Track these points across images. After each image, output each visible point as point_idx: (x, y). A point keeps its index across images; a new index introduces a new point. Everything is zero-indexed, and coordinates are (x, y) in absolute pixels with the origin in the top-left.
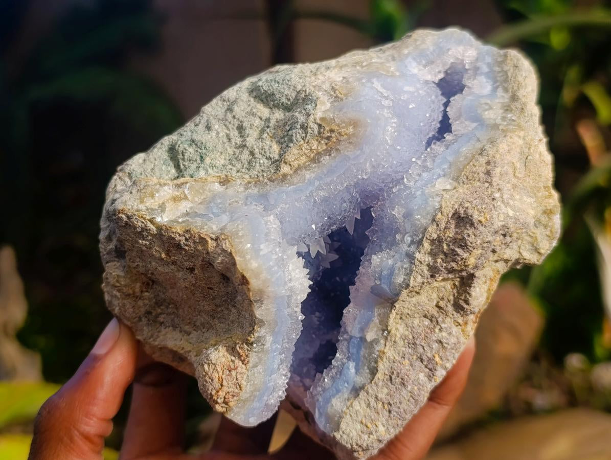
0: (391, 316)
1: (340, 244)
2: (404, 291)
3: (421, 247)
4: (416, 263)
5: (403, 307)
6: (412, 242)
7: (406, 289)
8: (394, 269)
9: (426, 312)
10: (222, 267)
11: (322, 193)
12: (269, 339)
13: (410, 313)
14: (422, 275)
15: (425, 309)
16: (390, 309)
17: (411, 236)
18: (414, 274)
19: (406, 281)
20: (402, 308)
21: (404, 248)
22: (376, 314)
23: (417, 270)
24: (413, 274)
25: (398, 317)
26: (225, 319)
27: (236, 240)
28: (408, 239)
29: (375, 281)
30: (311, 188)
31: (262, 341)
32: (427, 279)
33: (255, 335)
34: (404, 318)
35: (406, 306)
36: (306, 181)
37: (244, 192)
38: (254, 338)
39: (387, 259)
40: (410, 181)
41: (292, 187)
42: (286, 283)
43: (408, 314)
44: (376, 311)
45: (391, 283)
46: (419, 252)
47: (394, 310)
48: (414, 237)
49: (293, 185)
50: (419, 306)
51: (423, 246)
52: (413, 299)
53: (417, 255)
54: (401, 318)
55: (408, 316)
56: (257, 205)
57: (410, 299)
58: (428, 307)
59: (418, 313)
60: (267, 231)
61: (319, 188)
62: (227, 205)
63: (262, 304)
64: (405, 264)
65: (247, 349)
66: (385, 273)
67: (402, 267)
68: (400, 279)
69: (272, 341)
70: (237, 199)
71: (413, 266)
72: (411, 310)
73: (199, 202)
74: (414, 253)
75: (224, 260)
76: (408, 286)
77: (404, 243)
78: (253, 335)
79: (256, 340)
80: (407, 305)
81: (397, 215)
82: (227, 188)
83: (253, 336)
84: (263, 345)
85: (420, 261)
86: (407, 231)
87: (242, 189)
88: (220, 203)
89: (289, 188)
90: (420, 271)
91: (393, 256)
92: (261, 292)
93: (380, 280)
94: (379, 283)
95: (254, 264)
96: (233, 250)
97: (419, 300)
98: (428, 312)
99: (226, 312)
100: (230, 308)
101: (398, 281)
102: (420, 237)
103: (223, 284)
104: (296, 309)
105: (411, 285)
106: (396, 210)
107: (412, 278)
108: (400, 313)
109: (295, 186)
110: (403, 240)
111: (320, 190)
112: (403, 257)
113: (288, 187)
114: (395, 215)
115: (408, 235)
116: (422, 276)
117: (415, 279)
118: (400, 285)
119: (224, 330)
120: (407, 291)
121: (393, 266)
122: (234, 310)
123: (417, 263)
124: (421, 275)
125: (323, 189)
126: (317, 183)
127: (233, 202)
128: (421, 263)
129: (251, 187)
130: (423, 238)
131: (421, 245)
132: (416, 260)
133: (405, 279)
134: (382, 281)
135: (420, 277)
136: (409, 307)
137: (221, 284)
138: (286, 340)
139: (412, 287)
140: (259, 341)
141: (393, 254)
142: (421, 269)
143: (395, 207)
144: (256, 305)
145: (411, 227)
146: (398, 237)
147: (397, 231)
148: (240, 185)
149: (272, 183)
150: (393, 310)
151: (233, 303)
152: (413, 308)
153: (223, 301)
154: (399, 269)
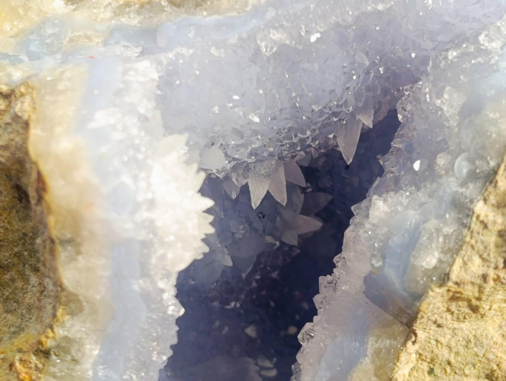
0: (403, 357)
1: (330, 197)
2: (437, 290)
3: (490, 189)
4: (473, 226)
5: (437, 341)
6: (473, 176)
7: (441, 286)
8: (420, 233)
9: (495, 367)
10: (8, 159)
11: (276, 36)
12: (92, 351)
13: (453, 361)
14: (485, 256)
15: (491, 356)
16: (402, 340)
17: (471, 161)
18: (466, 251)
19: (444, 266)
20: (434, 342)
21: (451, 186)
22: (370, 351)
23: (473, 242)
24: (463, 252)
25: (425, 366)
26: (17, 302)
27: (48, 98)
28: (462, 166)
29: (371, 260)
30: (254, 23)
31: (73, 352)
32: (496, 268)
33: (56, 330)
34: (437, 370)
35: (442, 339)
36: (249, 8)
37: (111, 19)
38: (54, 338)
39: (407, 207)
40: (491, 40)
41: (214, 17)
42: (137, 207)
43: (449, 363)
44: (372, 345)
45: (406, 267)
46: (485, 200)
47: (414, 343)
48: (478, 163)
49: (219, 13)
50: (476, 346)
51: (495, 186)
52: (462, 325)
53: (480, 208)
54: (431, 372)
55: (448, 370)
56: (127, 47)
57: (456, 325)
58: (500, 355)
59: (474, 366)
60: (122, 86)
61: (275, 25)
62: (65, 42)
63: (78, 253)
64: (445, 223)
65: (36, 366)
66: (396, 241)
67: (438, 231)
68: (430, 260)
69: (99, 356)
70: (89, 33)
71: (465, 231)
72: (457, 354)
73: (12, 33)
74: (472, 201)
75: (12, 140)
76: (444, 279)
77: (453, 175)
78: (53, 331)
79: (58, 346)
80: (449, 337)
81: (445, 108)
82: (75, 10)
83: (51, 335)
84: (75, 361)
85: (482, 222)
86: (463, 147)
87: (108, 14)
88: (50, 36)
89: (208, 19)
90: (481, 247)
91: (422, 205)
92: (75, 219)
93: (383, 258)
94: (380, 264)
95: (64, 144)
96: (33, 117)
97: (479, 332)
98: (498, 365)
99: (19, 284)
100: (28, 272)
101: (424, 264)
102: (492, 164)
103: (17, 212)
104: (161, 285)
105: (454, 277)
106: (446, 96)
107: (459, 262)
108: (429, 356)
109: (220, 17)
110: (449, 170)
111: (275, 28)
112: (444, 206)
113: (206, 17)
114: (442, 110)
115: (463, 155)
116: (484, 260)
117: (465, 263)
118: (428, 274)
119: (13, 329)
120: (443, 290)
121: (417, 226)
122: (34, 279)
123: (475, 226)
124: (481, 256)
125: (282, 26)
126: (271, 14)
127: (80, 36)
128: (486, 226)
129: (129, 12)
130: (499, 166)
131: (491, 183)
132: (474, 219)
133: (440, 261)
134: (387, 260)
135: (477, 261)
136: (453, 344)
137: (14, 211)
138: (134, 362)
139: (457, 283)
140: (67, 351)
141: (423, 200)
142: (482, 242)
143: (443, 88)
144: (62, 254)
145: (474, 138)
146: (441, 161)
147: (442, 147)
148: (106, 7)
149: (175, 8)
150: (409, 344)
151: (33, 261)
152: (461, 350)
153: (15, 255)
154: (432, 234)
